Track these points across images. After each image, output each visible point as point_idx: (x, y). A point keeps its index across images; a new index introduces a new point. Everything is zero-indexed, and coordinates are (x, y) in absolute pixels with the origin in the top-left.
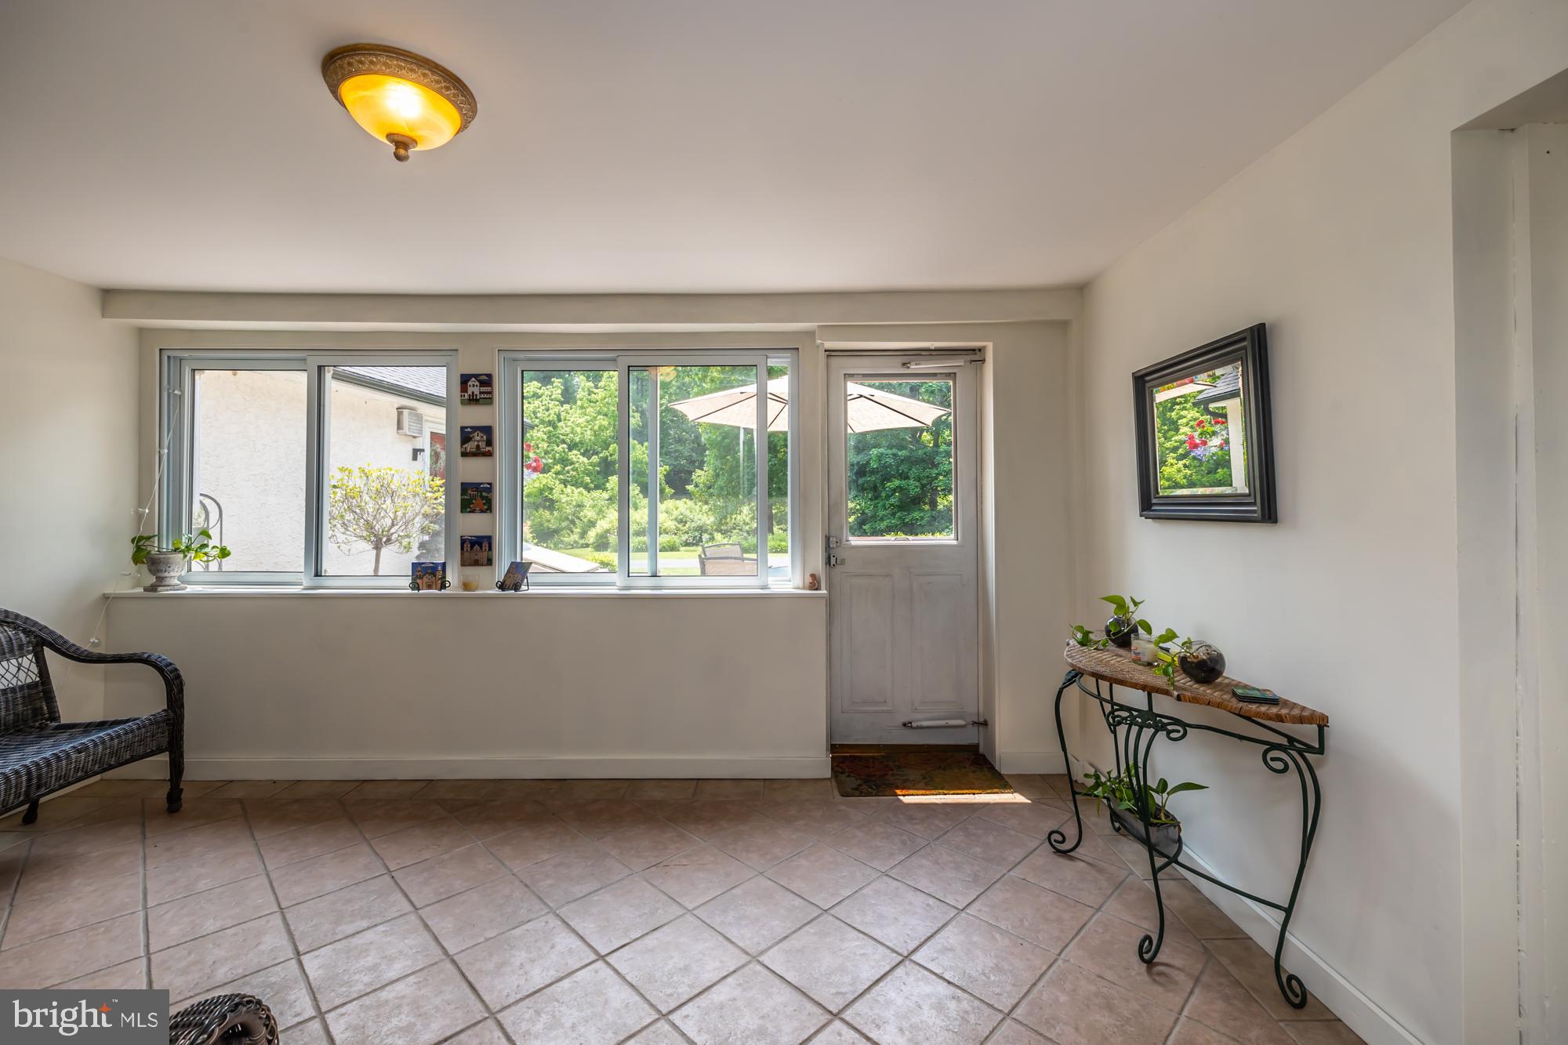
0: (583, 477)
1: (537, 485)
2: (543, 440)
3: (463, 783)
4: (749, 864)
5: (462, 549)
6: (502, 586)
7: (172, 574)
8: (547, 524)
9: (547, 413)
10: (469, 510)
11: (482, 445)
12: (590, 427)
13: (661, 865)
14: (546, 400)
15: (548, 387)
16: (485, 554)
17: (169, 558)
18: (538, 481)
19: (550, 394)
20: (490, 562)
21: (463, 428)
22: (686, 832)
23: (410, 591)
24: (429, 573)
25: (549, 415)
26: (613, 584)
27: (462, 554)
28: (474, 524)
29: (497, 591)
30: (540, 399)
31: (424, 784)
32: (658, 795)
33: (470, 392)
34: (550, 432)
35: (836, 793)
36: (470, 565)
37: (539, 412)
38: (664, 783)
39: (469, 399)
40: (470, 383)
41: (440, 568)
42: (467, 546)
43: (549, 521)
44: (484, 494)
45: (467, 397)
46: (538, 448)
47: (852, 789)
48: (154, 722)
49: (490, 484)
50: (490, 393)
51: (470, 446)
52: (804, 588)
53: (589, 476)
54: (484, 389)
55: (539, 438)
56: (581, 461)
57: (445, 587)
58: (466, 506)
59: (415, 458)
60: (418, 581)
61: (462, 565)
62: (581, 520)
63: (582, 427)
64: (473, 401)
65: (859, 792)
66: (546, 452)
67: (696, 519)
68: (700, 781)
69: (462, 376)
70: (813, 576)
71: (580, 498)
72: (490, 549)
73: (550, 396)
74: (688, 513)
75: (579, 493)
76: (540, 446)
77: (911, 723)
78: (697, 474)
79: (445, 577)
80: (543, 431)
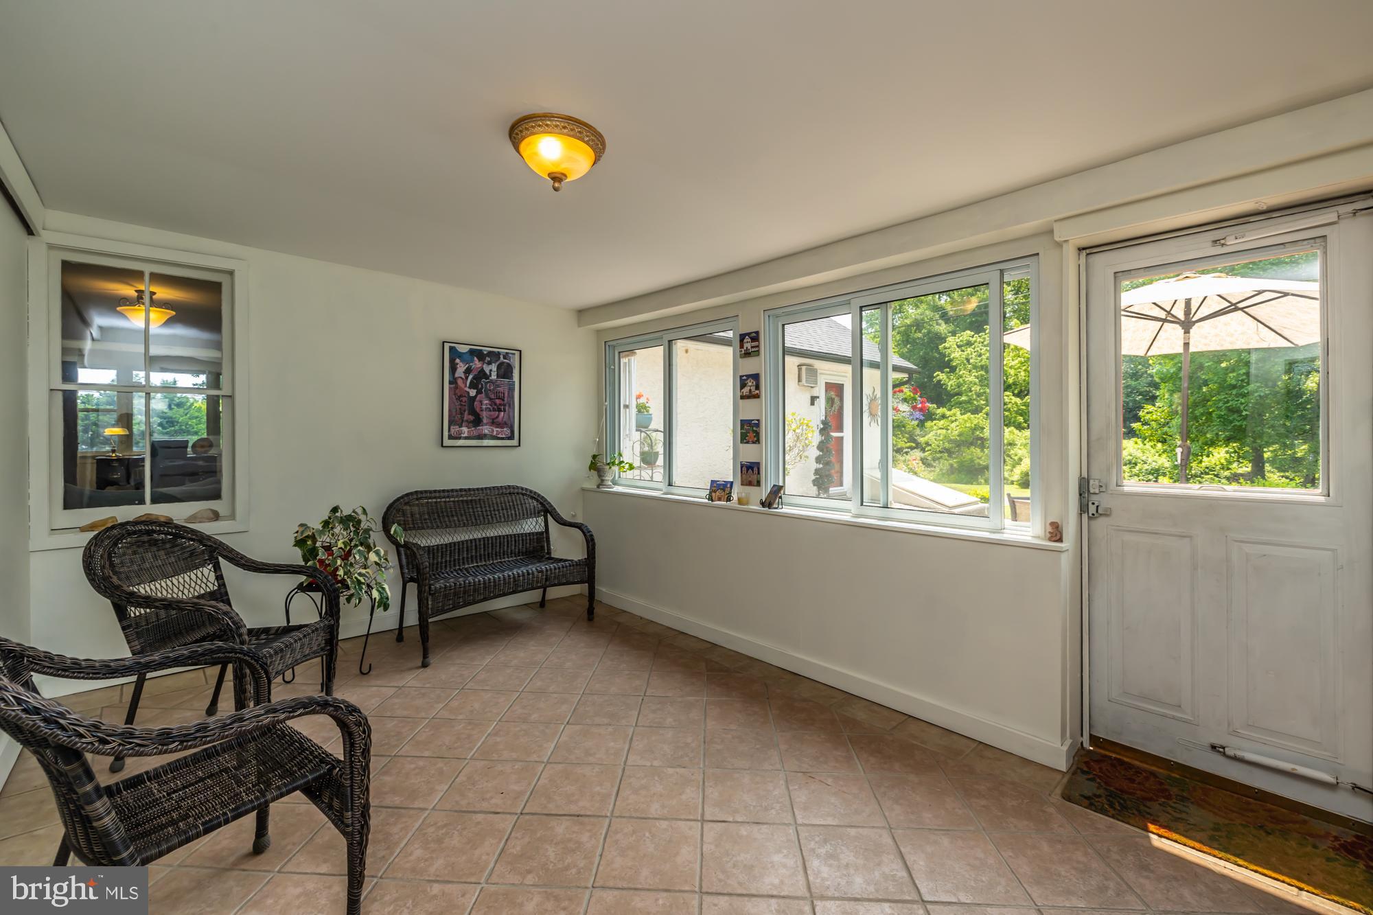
0: (1016, 417)
1: (968, 425)
2: (975, 384)
3: (733, 653)
4: (887, 814)
5: (742, 472)
6: (763, 504)
7: (607, 478)
8: (978, 460)
9: (979, 359)
10: (745, 441)
11: (753, 389)
12: (1024, 368)
13: (809, 775)
14: (978, 347)
15: (980, 334)
16: (755, 476)
17: (604, 468)
18: (969, 421)
19: (982, 340)
20: (758, 484)
21: (741, 377)
22: (855, 757)
23: (707, 501)
24: (721, 489)
25: (981, 360)
26: (849, 511)
27: (741, 476)
28: (749, 453)
29: (760, 508)
30: (973, 346)
31: (709, 645)
32: (861, 715)
33: (745, 348)
34: (982, 376)
35: (1058, 791)
36: (747, 485)
37: (972, 358)
38: (876, 708)
39: (745, 353)
40: (745, 341)
41: (729, 486)
42: (744, 469)
43: (979, 458)
44: (755, 429)
45: (743, 352)
46: (971, 391)
47: (1082, 796)
48: (579, 563)
49: (758, 420)
50: (758, 346)
51: (746, 390)
52: (1042, 539)
53: (1021, 416)
54: (754, 344)
55: (971, 382)
56: (1013, 402)
57: (730, 500)
58: (744, 439)
59: (812, 404)
60: (713, 494)
61: (742, 485)
62: (1011, 458)
63: (1015, 369)
64: (747, 354)
65: (1090, 802)
66: (979, 395)
67: (1150, 460)
68: (911, 719)
69: (740, 335)
70: (1052, 524)
71: (1012, 437)
72: (759, 473)
73: (982, 343)
74: (1139, 454)
75: (1010, 432)
76: (973, 389)
77: (1224, 748)
78: (1146, 411)
79: (731, 493)
80: (975, 376)
